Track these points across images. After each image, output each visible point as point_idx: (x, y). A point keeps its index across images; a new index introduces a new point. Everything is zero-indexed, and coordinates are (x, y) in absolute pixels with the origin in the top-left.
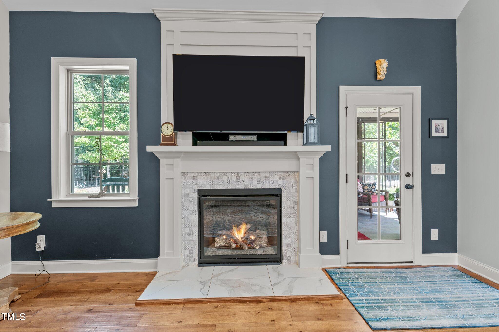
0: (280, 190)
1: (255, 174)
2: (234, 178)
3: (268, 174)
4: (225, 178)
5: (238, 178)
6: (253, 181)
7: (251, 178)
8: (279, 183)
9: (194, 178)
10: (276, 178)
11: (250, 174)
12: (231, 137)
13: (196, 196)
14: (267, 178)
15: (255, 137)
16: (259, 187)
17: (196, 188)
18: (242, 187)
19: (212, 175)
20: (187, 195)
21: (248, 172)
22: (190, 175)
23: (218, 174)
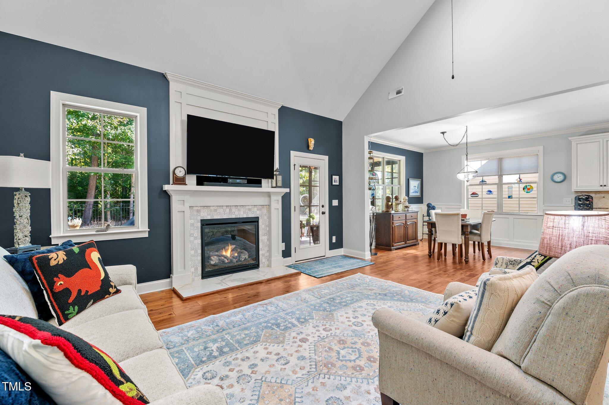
0: (258, 218)
1: (242, 207)
2: (228, 210)
3: (250, 207)
4: (221, 211)
5: (230, 210)
6: (241, 212)
7: (239, 210)
8: (257, 213)
9: (198, 211)
10: (255, 209)
11: (239, 207)
12: (230, 181)
13: (199, 225)
14: (250, 210)
15: (246, 181)
16: (245, 216)
17: (199, 218)
18: (233, 217)
19: (211, 208)
20: (192, 225)
21: (237, 206)
22: (194, 208)
23: (216, 208)
